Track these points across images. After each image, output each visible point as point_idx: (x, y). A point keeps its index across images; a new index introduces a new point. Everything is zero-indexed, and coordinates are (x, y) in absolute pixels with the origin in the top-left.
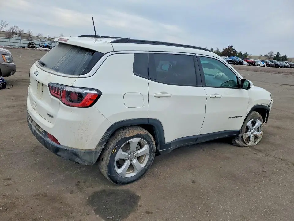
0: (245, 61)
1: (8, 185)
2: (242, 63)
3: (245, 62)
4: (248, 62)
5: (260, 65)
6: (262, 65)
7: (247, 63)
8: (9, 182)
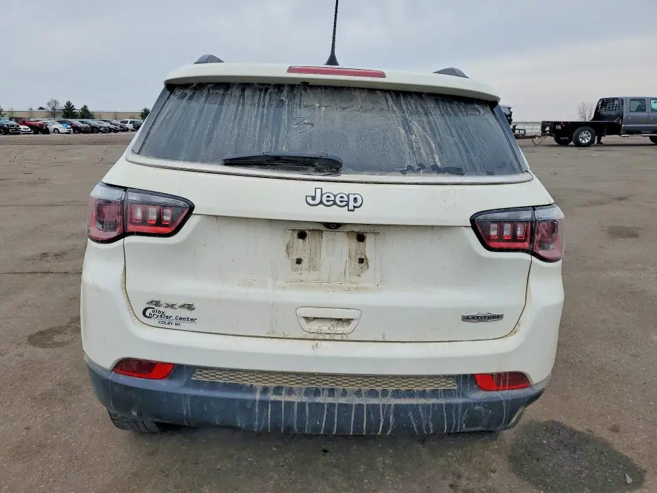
0: (21, 125)
2: (17, 130)
3: (22, 127)
4: (31, 126)
5: (61, 131)
6: (66, 130)
7: (30, 130)
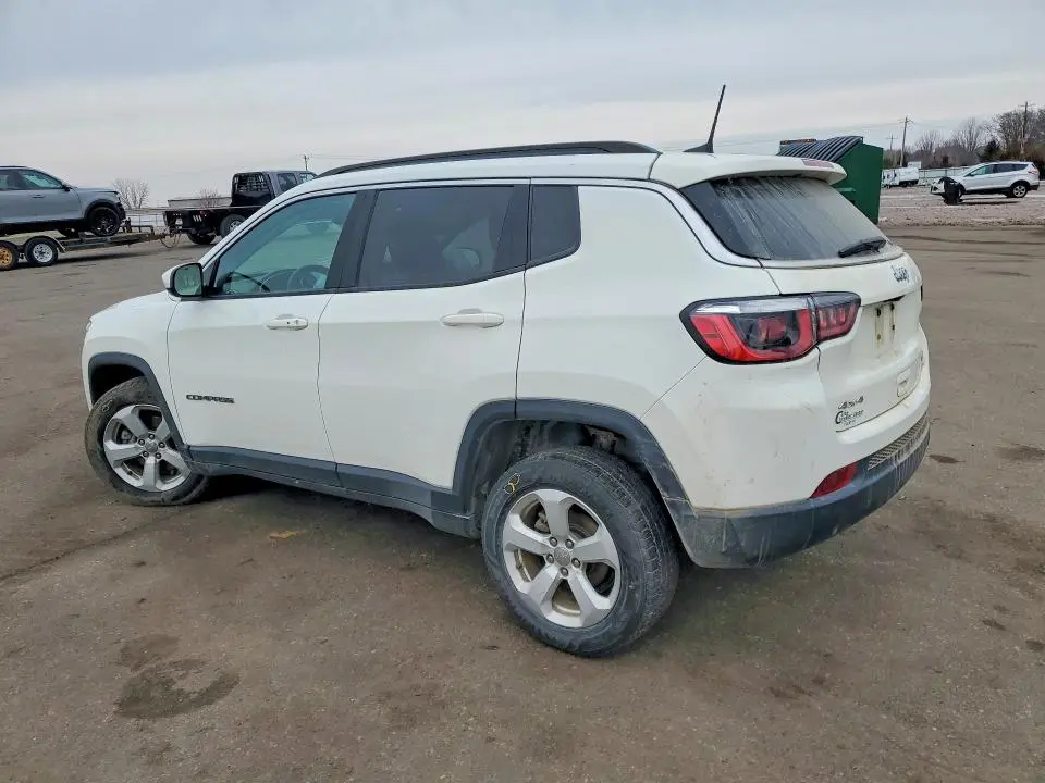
1: (1002, 610)
8: (995, 615)
